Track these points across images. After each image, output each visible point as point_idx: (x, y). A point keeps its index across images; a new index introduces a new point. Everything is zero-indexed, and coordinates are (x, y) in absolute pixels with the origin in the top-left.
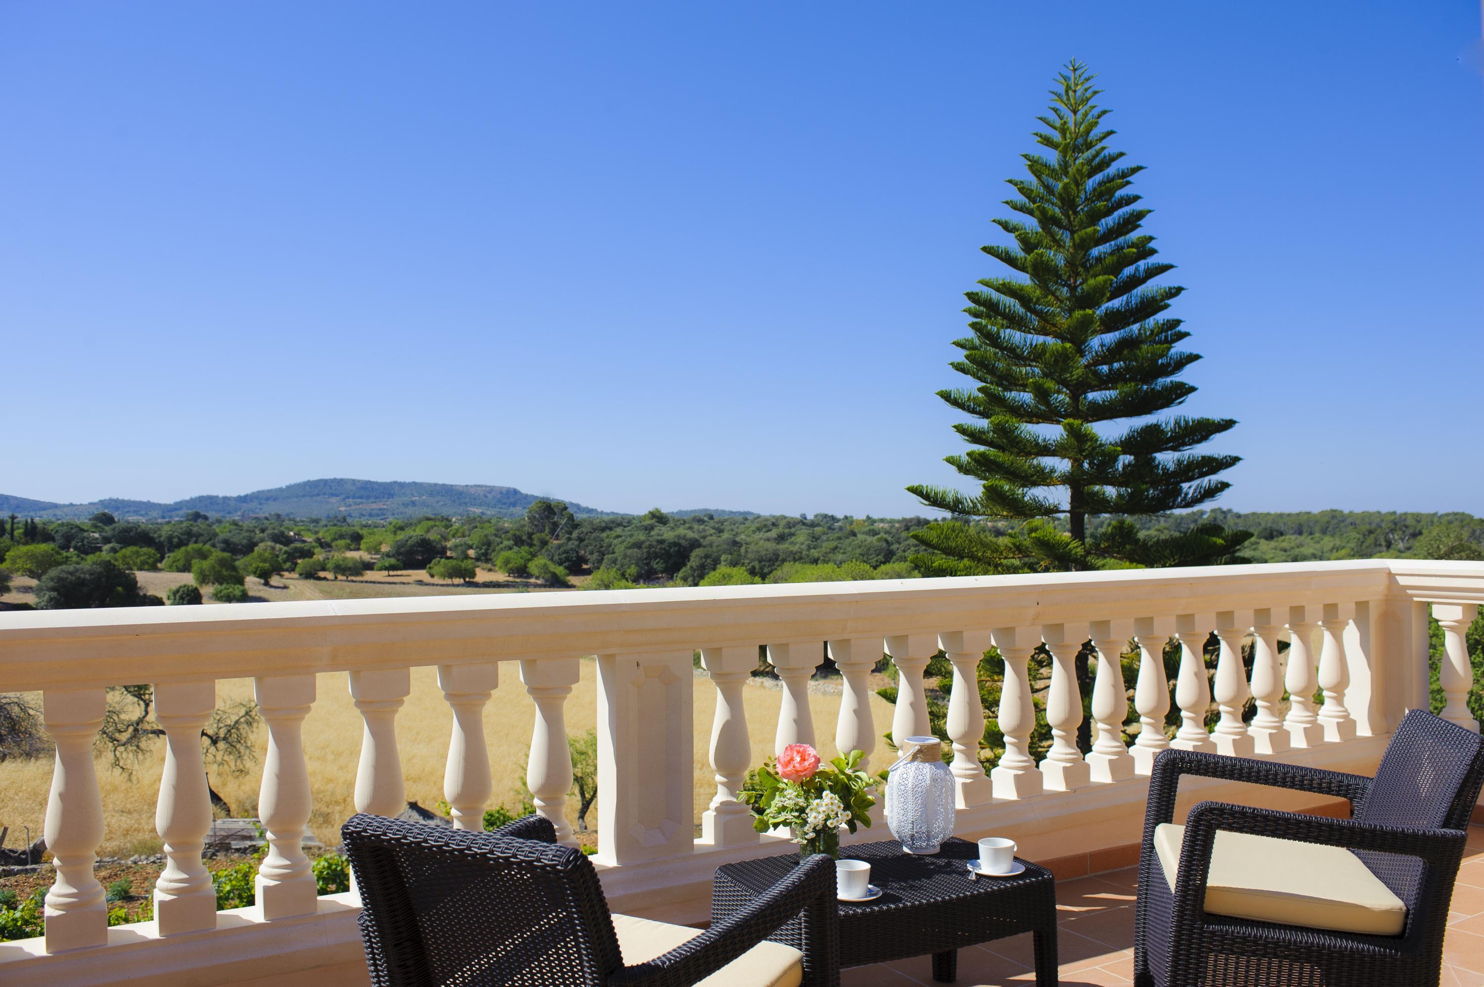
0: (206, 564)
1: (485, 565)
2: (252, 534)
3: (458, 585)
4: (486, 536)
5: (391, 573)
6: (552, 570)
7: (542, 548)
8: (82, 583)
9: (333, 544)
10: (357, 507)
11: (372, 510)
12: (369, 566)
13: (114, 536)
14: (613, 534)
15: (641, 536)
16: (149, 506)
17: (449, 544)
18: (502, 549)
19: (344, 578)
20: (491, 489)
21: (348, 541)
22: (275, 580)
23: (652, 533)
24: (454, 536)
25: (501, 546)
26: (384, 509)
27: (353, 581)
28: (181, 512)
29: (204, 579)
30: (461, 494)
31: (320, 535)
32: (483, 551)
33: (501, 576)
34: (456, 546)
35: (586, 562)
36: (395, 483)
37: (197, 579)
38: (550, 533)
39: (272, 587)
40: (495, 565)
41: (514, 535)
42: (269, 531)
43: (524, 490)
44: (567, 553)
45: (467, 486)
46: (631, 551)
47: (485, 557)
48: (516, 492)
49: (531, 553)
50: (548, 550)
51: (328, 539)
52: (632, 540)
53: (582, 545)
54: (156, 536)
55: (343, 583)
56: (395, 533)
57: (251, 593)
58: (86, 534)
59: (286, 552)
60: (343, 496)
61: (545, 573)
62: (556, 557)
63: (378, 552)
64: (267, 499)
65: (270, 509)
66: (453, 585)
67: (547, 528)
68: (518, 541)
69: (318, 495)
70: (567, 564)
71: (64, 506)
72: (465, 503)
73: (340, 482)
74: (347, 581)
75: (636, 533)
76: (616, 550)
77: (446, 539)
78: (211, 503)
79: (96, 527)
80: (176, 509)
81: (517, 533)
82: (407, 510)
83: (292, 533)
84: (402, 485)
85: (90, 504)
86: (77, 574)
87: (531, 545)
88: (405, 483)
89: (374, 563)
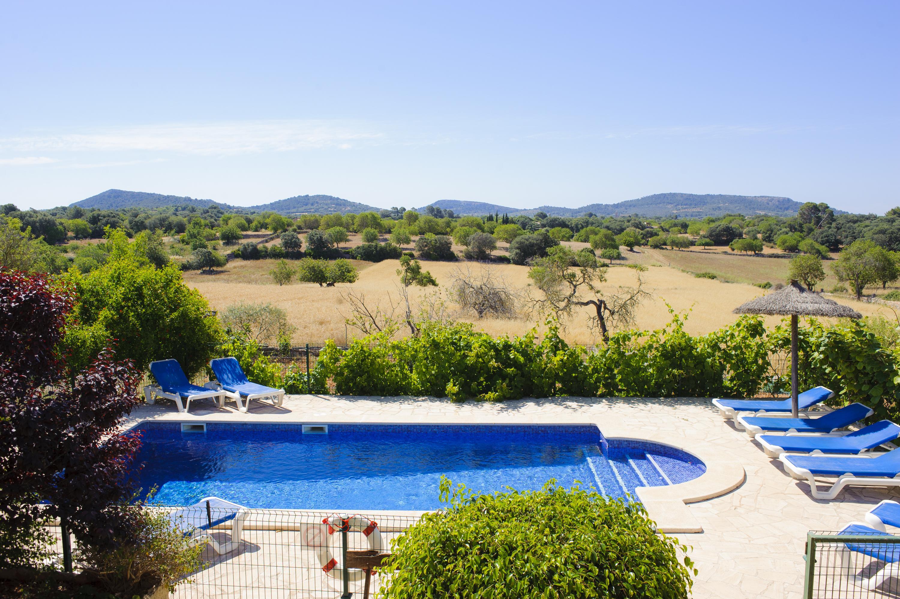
0: (597, 238)
1: (768, 244)
2: (623, 223)
3: (751, 255)
4: (770, 225)
5: (706, 247)
6: (817, 247)
7: (809, 233)
8: (532, 245)
9: (670, 230)
10: (684, 210)
11: (693, 212)
12: (693, 244)
13: (547, 223)
14: (863, 224)
15: (886, 226)
16: (565, 210)
17: (745, 230)
18: (781, 233)
19: (678, 249)
20: (772, 199)
21: (680, 228)
22: (636, 248)
23: (894, 224)
24: (747, 226)
25: (781, 231)
26: (700, 212)
27: (683, 251)
28: (582, 214)
29: (596, 245)
30: (751, 202)
31: (662, 225)
32: (767, 235)
33: (779, 251)
34: (749, 232)
35: (842, 243)
36: (708, 195)
37: (592, 246)
38: (815, 224)
39: (634, 252)
40: (776, 244)
41: (790, 225)
42: (632, 221)
43: (795, 199)
44: (828, 237)
45: (755, 197)
46: (877, 235)
47: (769, 239)
48: (789, 200)
49: (801, 237)
50: (813, 235)
51: (667, 227)
52: (878, 228)
53: (839, 231)
54: (569, 223)
55: (677, 252)
56: (709, 223)
57: (623, 255)
58: (533, 222)
59: (642, 234)
60: (675, 204)
61: (812, 249)
62: (819, 240)
63: (698, 234)
64: (630, 206)
65: (631, 212)
66: (748, 255)
67: (813, 220)
68: (792, 228)
69: (660, 203)
70: (827, 244)
71: (521, 210)
72: (754, 208)
73: (674, 195)
74: (679, 250)
75: (881, 224)
76: (865, 235)
77: (742, 228)
78: (598, 209)
79: (538, 220)
80: (579, 212)
81: (792, 223)
82: (715, 213)
83: (645, 223)
84: (712, 197)
85: (534, 209)
86: (530, 240)
87: (802, 231)
88: (714, 195)
89: (695, 241)
